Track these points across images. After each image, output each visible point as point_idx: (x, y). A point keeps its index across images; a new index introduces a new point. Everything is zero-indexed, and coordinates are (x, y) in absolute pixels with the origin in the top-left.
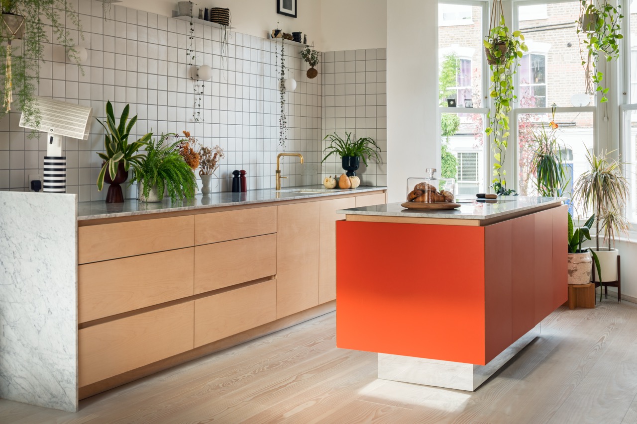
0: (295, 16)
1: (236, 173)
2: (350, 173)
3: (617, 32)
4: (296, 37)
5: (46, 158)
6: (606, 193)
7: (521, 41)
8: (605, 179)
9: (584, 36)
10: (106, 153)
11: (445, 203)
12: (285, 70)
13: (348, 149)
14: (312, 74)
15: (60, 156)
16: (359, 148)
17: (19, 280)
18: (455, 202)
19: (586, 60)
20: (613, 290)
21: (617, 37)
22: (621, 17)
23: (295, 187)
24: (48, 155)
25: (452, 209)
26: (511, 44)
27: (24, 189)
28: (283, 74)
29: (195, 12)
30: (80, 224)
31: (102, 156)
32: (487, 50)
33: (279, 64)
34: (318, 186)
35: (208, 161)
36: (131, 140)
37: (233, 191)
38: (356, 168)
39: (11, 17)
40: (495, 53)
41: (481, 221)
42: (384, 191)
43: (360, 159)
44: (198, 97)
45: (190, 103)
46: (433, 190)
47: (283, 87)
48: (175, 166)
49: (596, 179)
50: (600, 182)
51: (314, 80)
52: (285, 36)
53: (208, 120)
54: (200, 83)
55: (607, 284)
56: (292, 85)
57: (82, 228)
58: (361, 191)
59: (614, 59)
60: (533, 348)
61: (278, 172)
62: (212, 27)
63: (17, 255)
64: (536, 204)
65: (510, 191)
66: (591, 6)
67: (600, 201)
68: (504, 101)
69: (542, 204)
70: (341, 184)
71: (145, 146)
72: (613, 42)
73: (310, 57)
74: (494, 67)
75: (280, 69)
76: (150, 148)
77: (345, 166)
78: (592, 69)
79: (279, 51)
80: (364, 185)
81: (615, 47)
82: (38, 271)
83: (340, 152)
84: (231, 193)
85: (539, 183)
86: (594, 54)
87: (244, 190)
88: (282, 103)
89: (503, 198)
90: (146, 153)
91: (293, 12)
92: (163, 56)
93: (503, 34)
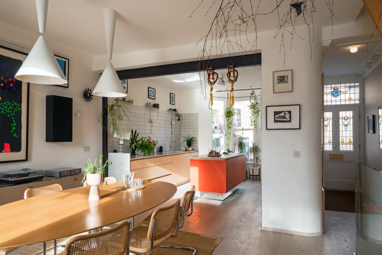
0: (174, 104)
1: (160, 147)
2: (189, 146)
3: (259, 110)
4: (175, 110)
5: (119, 144)
6: (256, 152)
7: (234, 112)
8: (256, 148)
9: (251, 110)
10: (131, 143)
11: (218, 155)
12: (172, 119)
13: (188, 140)
14: (179, 120)
15: (123, 144)
16: (191, 140)
17: (114, 174)
18: (220, 154)
19: (251, 117)
20: (258, 177)
21: (259, 111)
22: (260, 106)
23: (174, 150)
24: (120, 144)
25: (219, 156)
26: (232, 112)
27: (113, 152)
28: (172, 120)
29: (151, 105)
30: (131, 161)
31: (130, 143)
32: (225, 114)
33: (171, 117)
34: (180, 150)
35: (155, 144)
36: (138, 139)
37: (160, 152)
38: (191, 145)
39: (113, 110)
40: (228, 115)
41: (225, 159)
42: (198, 151)
43: (192, 143)
44: (151, 127)
45: (150, 129)
46: (215, 152)
47: (172, 124)
48: (149, 146)
49: (253, 148)
50: (254, 149)
51: (179, 121)
52: (172, 110)
53: (154, 133)
54: (152, 124)
55: (256, 176)
56: (174, 123)
57: (131, 162)
58: (192, 151)
59: (258, 117)
60: (237, 191)
61: (171, 146)
62: (155, 109)
63: (114, 168)
64: (238, 155)
65: (231, 151)
66: (253, 103)
67: (255, 154)
68: (230, 128)
69: (240, 155)
70: (187, 150)
71: (141, 141)
72: (258, 112)
73: (178, 115)
74: (227, 118)
75: (171, 119)
76: (142, 141)
77: (188, 145)
78: (253, 119)
79: (171, 114)
80: (193, 150)
81: (259, 114)
82: (120, 172)
83: (186, 141)
84: (159, 152)
85: (239, 149)
86: (253, 115)
87: (162, 151)
88: (172, 128)
89: (229, 153)
90: (141, 143)
91: (174, 103)
92: (143, 117)
93: (230, 110)
